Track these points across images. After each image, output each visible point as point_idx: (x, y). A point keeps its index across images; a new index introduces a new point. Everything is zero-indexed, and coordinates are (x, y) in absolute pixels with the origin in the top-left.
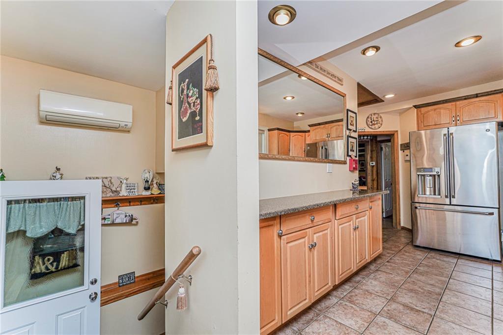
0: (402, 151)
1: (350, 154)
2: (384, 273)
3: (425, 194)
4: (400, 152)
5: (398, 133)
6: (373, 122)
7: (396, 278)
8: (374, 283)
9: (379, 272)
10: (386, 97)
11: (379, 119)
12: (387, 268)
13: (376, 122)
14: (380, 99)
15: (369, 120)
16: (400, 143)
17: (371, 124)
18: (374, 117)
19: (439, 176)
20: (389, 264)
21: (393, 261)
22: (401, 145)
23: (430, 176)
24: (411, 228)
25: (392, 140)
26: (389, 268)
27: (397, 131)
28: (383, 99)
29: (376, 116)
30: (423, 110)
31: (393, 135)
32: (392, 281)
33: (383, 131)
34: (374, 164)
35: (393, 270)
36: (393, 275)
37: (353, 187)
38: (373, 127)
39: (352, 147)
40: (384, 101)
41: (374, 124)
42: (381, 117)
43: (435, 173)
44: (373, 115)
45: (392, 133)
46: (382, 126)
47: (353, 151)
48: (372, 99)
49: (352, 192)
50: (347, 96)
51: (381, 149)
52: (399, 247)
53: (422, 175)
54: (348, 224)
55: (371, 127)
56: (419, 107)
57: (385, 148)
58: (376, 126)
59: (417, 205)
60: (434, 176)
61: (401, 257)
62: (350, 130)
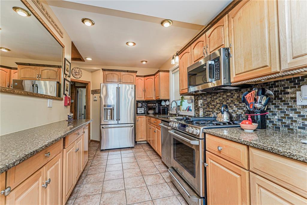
0: (92, 95)
1: (65, 93)
2: (92, 175)
3: (107, 119)
4: (91, 95)
5: (90, 84)
6: (76, 73)
7: (99, 176)
8: (88, 186)
9: (89, 176)
10: (87, 59)
11: (80, 72)
12: (92, 171)
13: (78, 74)
14: (83, 59)
15: (74, 71)
16: (91, 90)
17: (74, 74)
18: (77, 70)
19: (114, 109)
20: (92, 168)
21: (93, 164)
22: (92, 90)
23: (110, 109)
24: (99, 141)
25: (87, 87)
26: (93, 170)
27: (90, 82)
28: (84, 60)
29: (78, 69)
30: (107, 72)
31: (88, 84)
32: (98, 179)
33: (82, 81)
34: (73, 102)
35: (96, 170)
36: (97, 174)
37: (68, 118)
38: (76, 76)
39: (67, 88)
40: (84, 61)
41: (77, 75)
42: (81, 71)
43: (112, 108)
44: (76, 68)
45: (87, 82)
46: (82, 76)
47: (68, 91)
48: (78, 58)
49: (67, 122)
50: (65, 47)
51: (78, 91)
52: (94, 153)
53: (106, 109)
54: (72, 149)
55: (74, 76)
56: (105, 70)
57: (80, 92)
58: (78, 76)
59: (104, 126)
60: (112, 109)
61: (97, 160)
62: (66, 75)
